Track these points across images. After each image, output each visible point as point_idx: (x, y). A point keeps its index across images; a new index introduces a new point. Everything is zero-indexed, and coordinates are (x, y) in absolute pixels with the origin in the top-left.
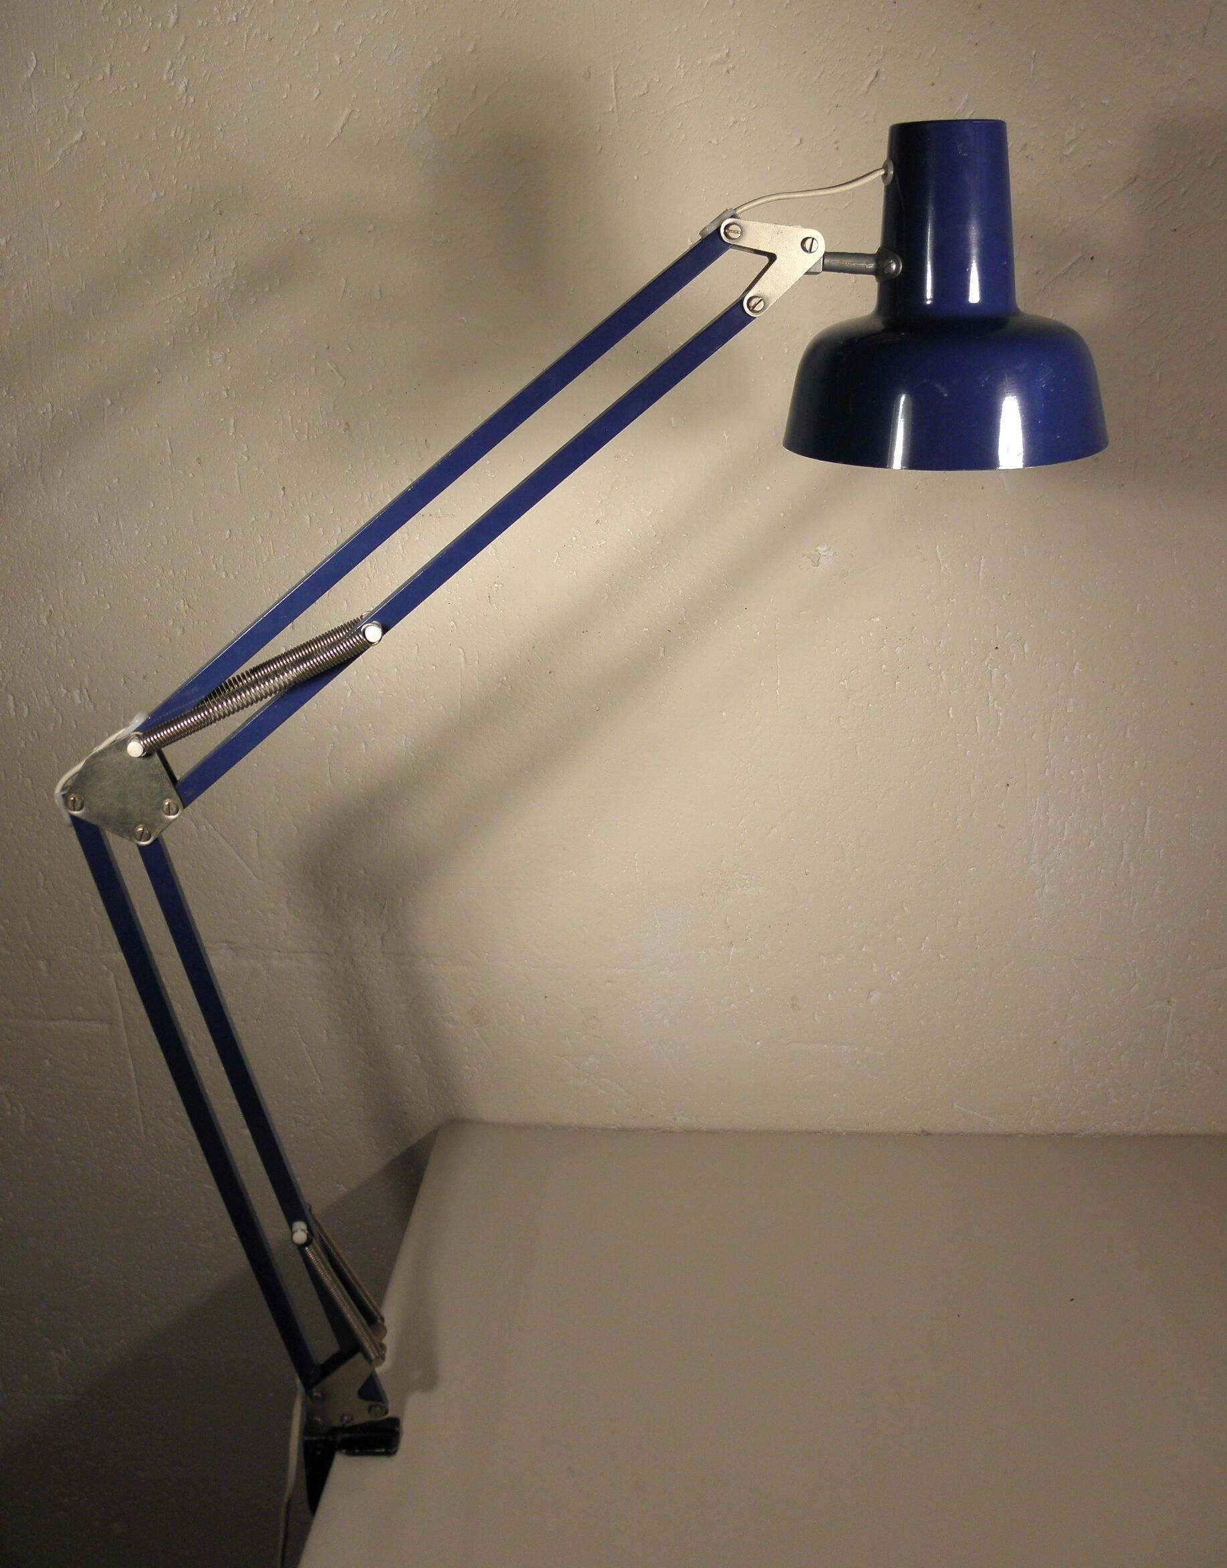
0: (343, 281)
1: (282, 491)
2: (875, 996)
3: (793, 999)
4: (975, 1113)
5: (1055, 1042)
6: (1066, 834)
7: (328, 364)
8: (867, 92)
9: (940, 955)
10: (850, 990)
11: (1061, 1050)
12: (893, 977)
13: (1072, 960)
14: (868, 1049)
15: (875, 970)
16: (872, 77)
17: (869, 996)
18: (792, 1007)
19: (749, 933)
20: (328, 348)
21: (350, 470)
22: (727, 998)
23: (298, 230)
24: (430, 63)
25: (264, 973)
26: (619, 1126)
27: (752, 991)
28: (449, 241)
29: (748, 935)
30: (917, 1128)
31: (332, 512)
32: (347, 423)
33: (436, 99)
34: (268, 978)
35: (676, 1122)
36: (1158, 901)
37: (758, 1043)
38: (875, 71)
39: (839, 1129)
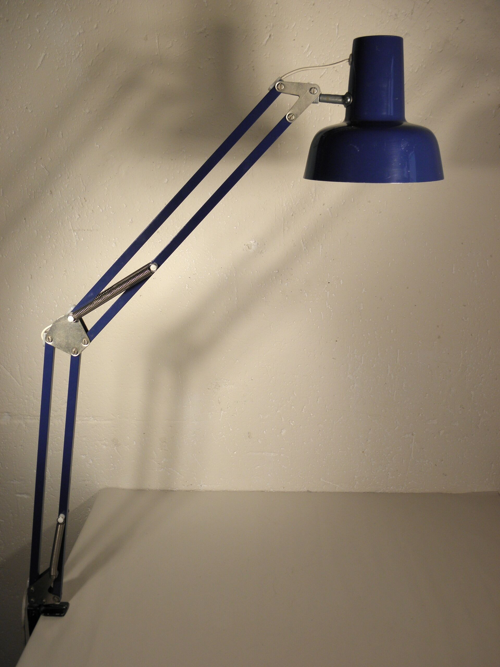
0: (46, 129)
1: (24, 221)
2: (284, 432)
3: (249, 433)
4: (330, 483)
5: (363, 452)
6: (363, 361)
7: (41, 165)
8: (266, 44)
9: (311, 414)
10: (273, 429)
11: (366, 455)
12: (291, 424)
13: (368, 416)
14: (282, 455)
15: (283, 420)
16: (268, 37)
17: (281, 432)
18: (249, 437)
19: (229, 405)
20: (41, 159)
21: (53, 211)
22: (220, 433)
23: (25, 108)
24: (78, 33)
25: (24, 425)
26: (178, 489)
27: (231, 430)
28: (90, 113)
29: (228, 406)
30: (305, 489)
31: (46, 229)
32: (51, 191)
33: (82, 49)
34: (26, 428)
35: (202, 487)
36: (405, 390)
37: (235, 452)
38: (269, 35)
39: (272, 490)
